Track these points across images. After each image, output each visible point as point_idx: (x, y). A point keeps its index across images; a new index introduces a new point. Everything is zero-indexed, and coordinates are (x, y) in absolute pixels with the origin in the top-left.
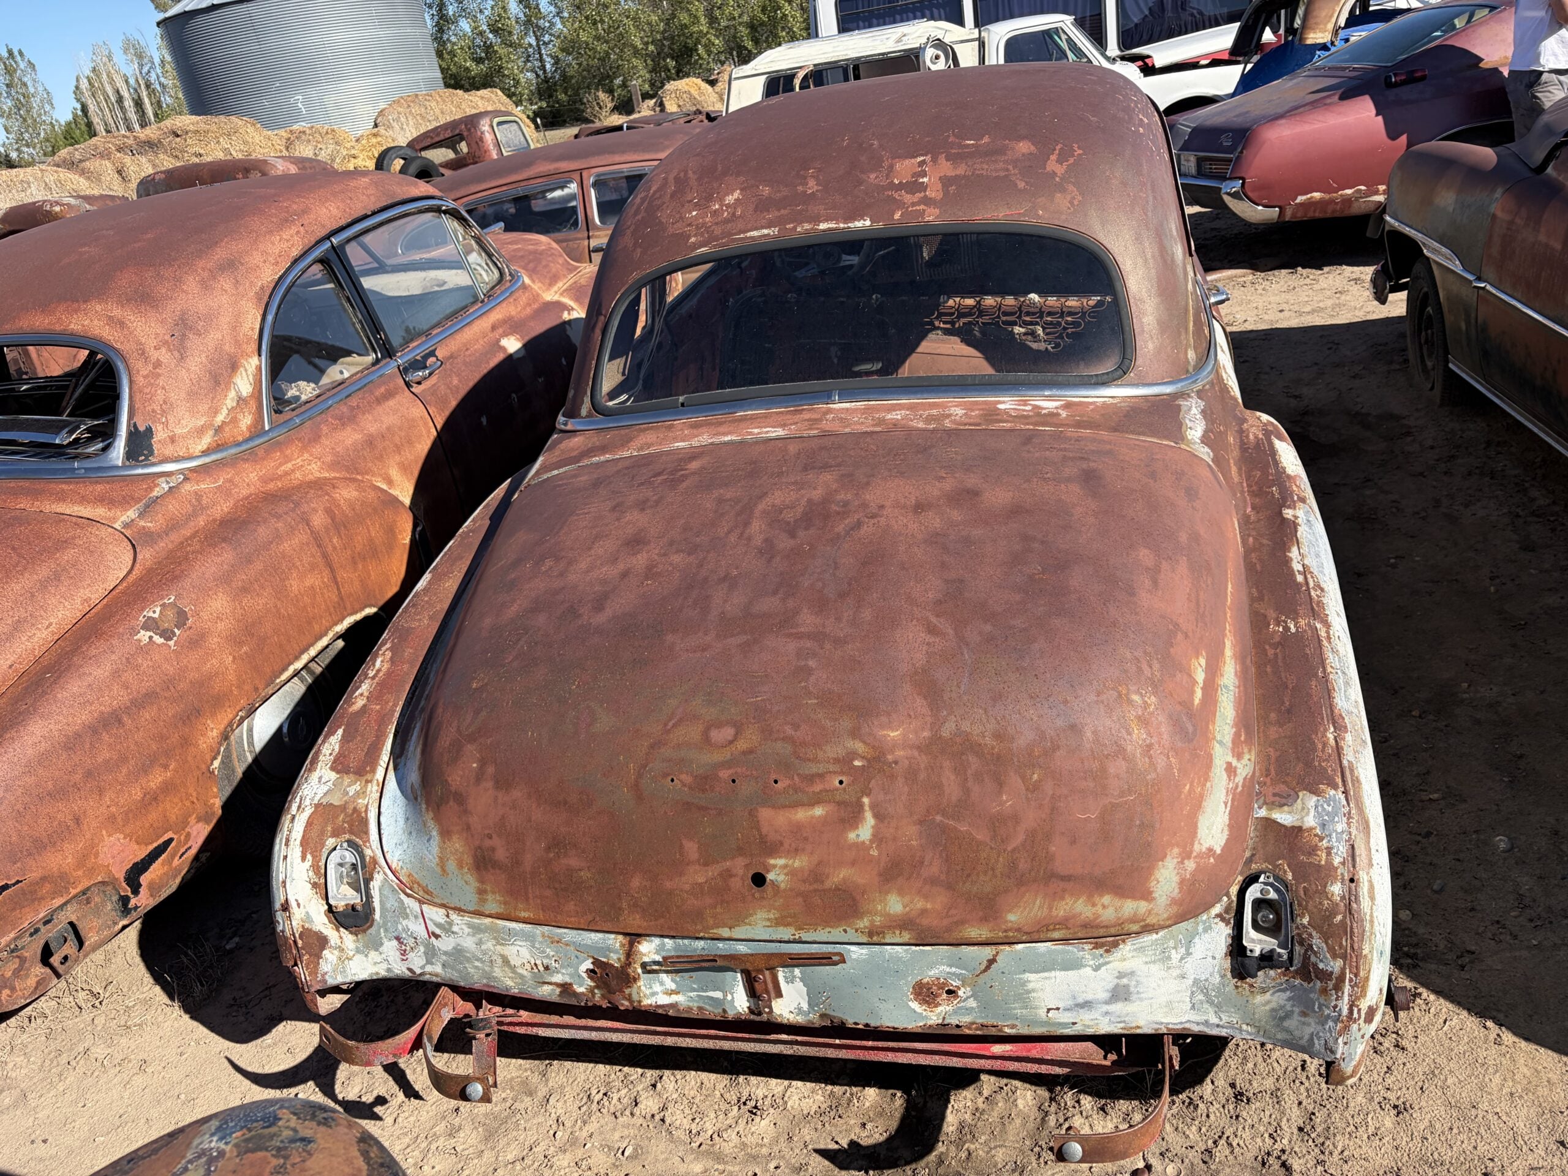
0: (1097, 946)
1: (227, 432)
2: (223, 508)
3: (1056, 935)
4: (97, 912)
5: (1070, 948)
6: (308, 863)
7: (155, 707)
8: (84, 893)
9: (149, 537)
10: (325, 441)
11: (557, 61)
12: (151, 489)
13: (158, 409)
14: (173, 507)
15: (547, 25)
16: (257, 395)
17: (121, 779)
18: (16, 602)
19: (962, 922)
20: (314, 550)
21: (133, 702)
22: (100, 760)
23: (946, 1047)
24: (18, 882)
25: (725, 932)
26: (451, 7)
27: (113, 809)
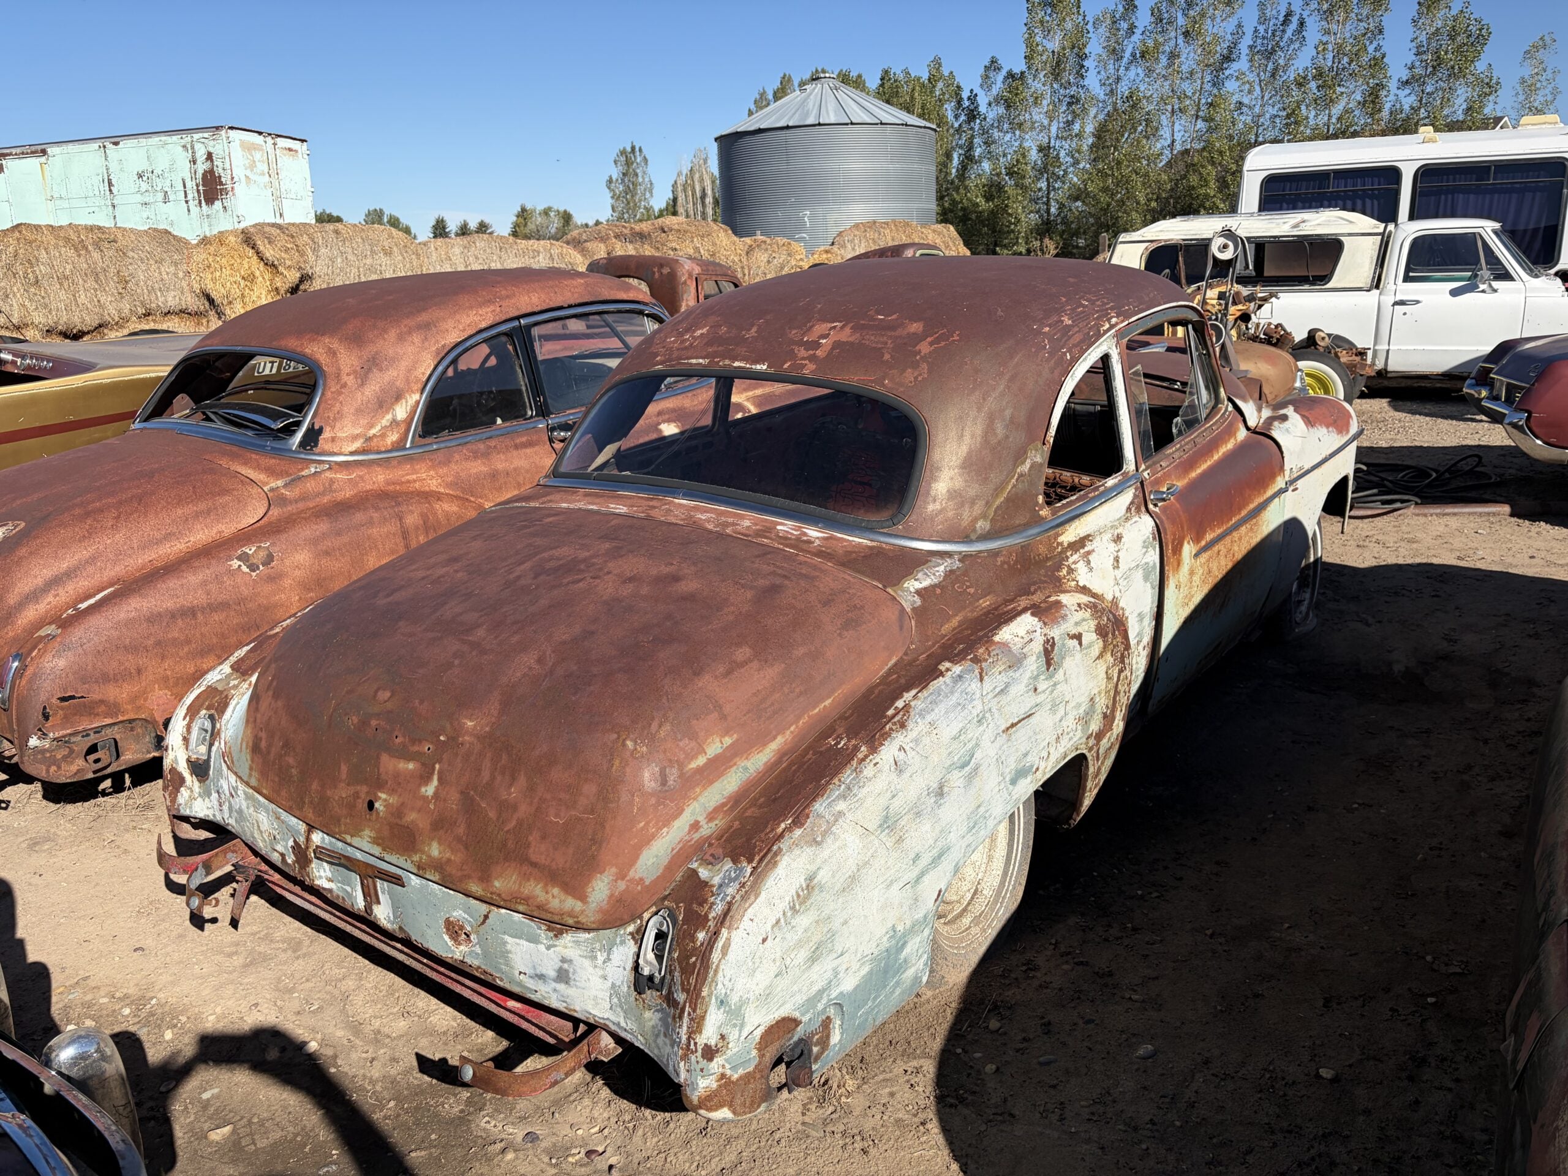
0: (549, 929)
1: (374, 443)
2: (348, 493)
3: (521, 908)
4: (137, 739)
5: (532, 924)
6: (186, 722)
7: (224, 614)
8: (130, 721)
9: (283, 501)
10: (453, 466)
11: (1062, 206)
12: (302, 470)
13: (331, 415)
14: (310, 486)
15: (1062, 173)
16: (409, 421)
17: (181, 654)
18: (173, 521)
19: (469, 877)
20: (399, 540)
21: (210, 605)
22: (170, 636)
23: (482, 990)
24: (82, 697)
25: (348, 838)
26: (979, 150)
27: (169, 673)
